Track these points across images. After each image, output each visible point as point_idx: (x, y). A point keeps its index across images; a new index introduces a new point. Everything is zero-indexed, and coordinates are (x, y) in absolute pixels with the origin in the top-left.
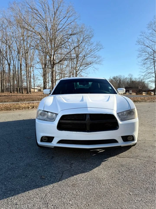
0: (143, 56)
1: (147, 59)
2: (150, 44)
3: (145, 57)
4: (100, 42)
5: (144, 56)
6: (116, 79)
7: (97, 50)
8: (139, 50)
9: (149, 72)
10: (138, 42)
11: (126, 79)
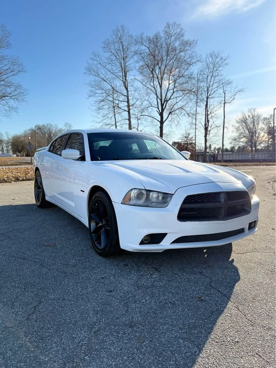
0: (97, 95)
1: (103, 101)
2: (107, 77)
3: (100, 98)
4: (18, 57)
5: (99, 95)
6: (43, 129)
7: (13, 73)
8: (91, 83)
9: (108, 122)
10: (89, 70)
11: (60, 130)
